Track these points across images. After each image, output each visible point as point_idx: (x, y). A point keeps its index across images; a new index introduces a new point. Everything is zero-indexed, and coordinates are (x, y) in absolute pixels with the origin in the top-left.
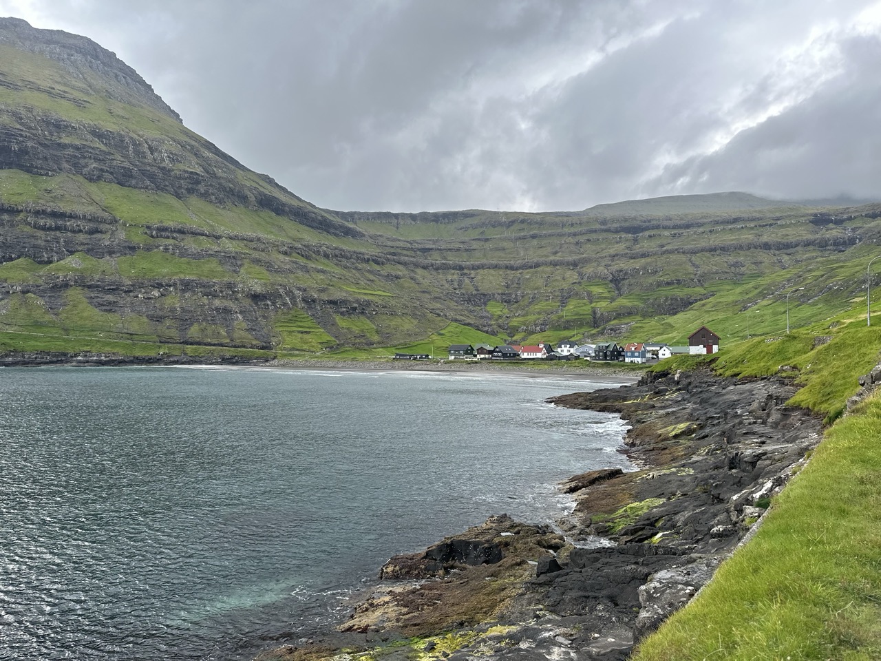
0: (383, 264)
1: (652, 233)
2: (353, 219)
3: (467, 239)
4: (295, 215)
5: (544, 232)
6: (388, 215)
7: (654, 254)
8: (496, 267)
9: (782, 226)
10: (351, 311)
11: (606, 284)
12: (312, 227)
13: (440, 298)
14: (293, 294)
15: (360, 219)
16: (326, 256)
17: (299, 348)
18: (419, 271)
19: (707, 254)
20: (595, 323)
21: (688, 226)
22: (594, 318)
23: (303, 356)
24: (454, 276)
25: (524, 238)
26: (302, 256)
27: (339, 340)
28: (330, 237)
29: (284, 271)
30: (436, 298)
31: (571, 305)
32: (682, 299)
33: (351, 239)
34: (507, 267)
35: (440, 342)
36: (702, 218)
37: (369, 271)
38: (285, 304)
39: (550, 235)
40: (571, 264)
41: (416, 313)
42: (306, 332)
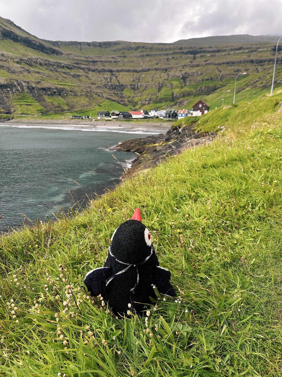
0: (71, 69)
1: (202, 54)
2: (58, 45)
3: (115, 56)
4: (24, 42)
5: (153, 53)
6: (76, 43)
7: (202, 65)
8: (128, 71)
9: (260, 52)
10: (53, 94)
11: (179, 80)
12: (34, 49)
13: (100, 87)
14: (22, 85)
15: (61, 45)
16: (41, 64)
17: (26, 113)
18: (90, 73)
19: (225, 65)
20: (173, 99)
21: (219, 51)
22: (173, 97)
23: (28, 117)
24: (108, 75)
25: (143, 56)
26: (27, 64)
27: (47, 109)
28: (44, 54)
29: (17, 72)
30: (98, 87)
31: (163, 91)
32: (212, 87)
33: (56, 55)
34: (134, 71)
35: (99, 109)
36: (226, 47)
37: (64, 73)
38: (18, 90)
39: (156, 55)
40: (164, 70)
41: (88, 94)
42: (29, 105)
